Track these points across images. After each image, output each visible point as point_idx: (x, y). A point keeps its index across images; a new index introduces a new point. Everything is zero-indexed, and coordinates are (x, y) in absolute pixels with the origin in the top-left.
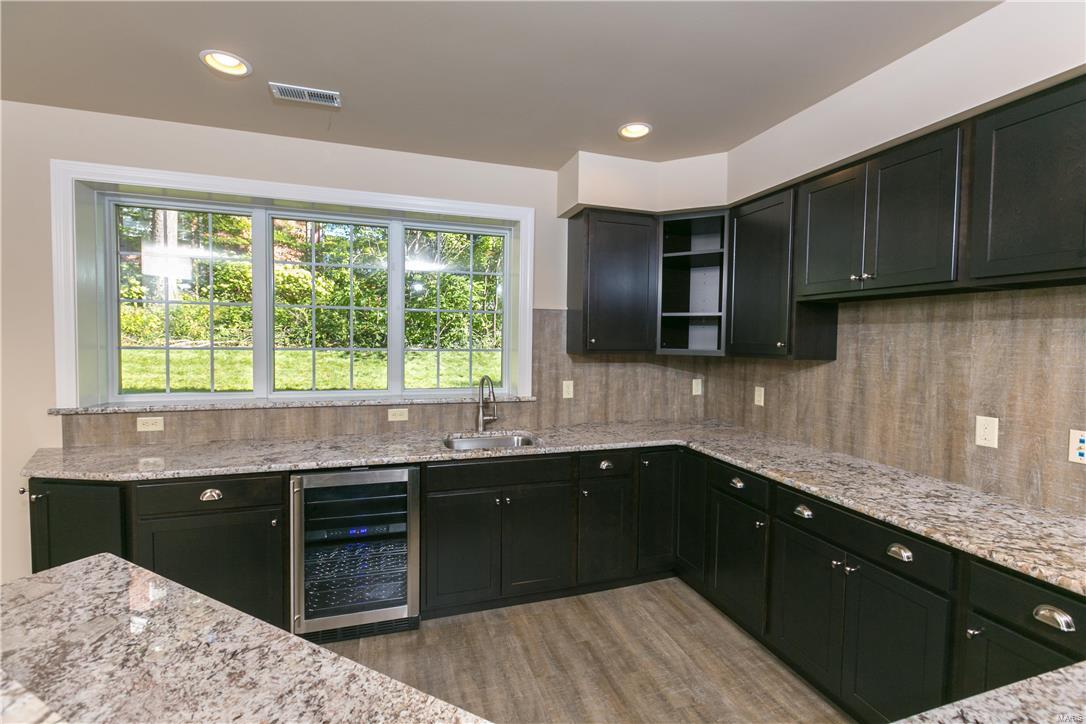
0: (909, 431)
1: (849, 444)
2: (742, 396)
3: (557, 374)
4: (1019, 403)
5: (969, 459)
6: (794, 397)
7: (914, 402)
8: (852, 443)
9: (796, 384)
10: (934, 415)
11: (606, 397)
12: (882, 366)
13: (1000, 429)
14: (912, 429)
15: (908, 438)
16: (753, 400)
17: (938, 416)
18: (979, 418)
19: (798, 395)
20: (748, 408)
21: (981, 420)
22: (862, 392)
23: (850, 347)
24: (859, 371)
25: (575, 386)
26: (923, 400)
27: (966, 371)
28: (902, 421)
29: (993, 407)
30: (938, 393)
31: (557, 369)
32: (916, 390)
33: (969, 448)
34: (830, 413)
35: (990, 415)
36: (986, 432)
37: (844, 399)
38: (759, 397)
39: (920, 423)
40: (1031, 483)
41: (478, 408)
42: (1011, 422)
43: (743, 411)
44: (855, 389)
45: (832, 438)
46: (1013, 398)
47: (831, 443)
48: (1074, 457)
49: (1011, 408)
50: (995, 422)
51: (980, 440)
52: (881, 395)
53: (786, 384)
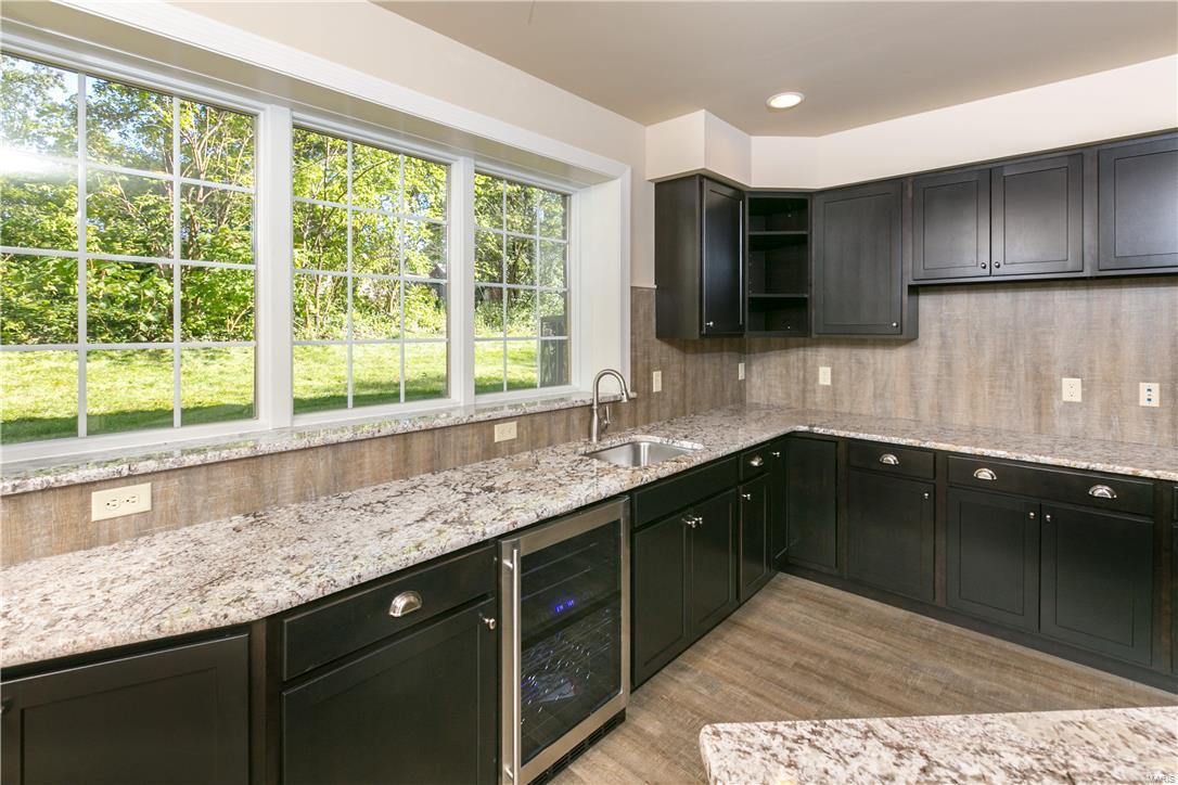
0: (999, 395)
1: (937, 413)
2: (801, 377)
3: (649, 363)
4: (1097, 366)
5: (1057, 413)
6: (870, 374)
7: (1003, 371)
8: (940, 411)
9: (872, 361)
10: (1022, 378)
11: (684, 387)
12: (969, 341)
13: (1083, 386)
14: (1002, 393)
15: (998, 401)
16: (816, 379)
17: (1027, 380)
18: (1064, 380)
19: (874, 373)
20: (809, 388)
21: (1066, 381)
22: (949, 365)
23: (933, 326)
24: (944, 346)
25: (663, 376)
26: (1011, 368)
27: (1050, 343)
28: (992, 387)
29: (1076, 370)
30: (1026, 362)
31: (649, 358)
32: (1004, 360)
33: (1057, 404)
34: (913, 386)
35: (1074, 377)
36: (1071, 390)
37: (930, 373)
38: (824, 376)
39: (1010, 388)
40: (1110, 426)
41: (592, 411)
42: (1092, 381)
43: (804, 392)
44: (941, 363)
45: (917, 408)
46: (1092, 362)
47: (916, 414)
48: (1143, 402)
49: (1091, 369)
50: (1078, 381)
51: (1066, 397)
52: (969, 366)
53: (859, 362)
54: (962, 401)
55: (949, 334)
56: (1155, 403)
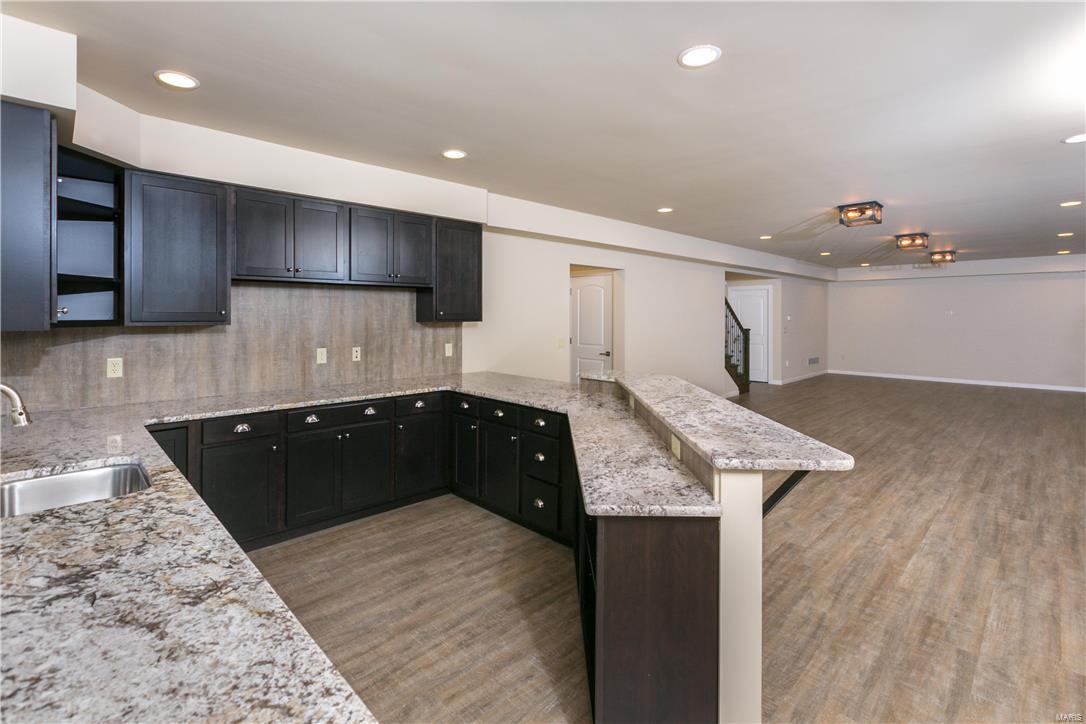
0: (280, 365)
1: (234, 386)
4: (334, 339)
5: (314, 372)
6: (171, 360)
7: (283, 347)
8: (237, 384)
9: (172, 348)
10: (295, 353)
13: (327, 353)
14: (282, 364)
15: (279, 369)
16: (102, 373)
18: (319, 350)
19: (174, 358)
20: (92, 383)
22: (244, 346)
24: (240, 331)
26: (287, 344)
27: (310, 325)
28: (275, 359)
29: (324, 343)
30: (296, 340)
32: (283, 340)
33: (314, 366)
34: (214, 367)
35: (322, 347)
36: (321, 355)
37: (228, 354)
39: (287, 359)
42: (332, 348)
45: (217, 385)
46: (331, 336)
47: (217, 390)
48: (354, 359)
49: (331, 341)
50: (325, 350)
51: (319, 361)
52: (260, 345)
53: (159, 349)
54: (254, 373)
55: (244, 320)
56: (359, 359)
